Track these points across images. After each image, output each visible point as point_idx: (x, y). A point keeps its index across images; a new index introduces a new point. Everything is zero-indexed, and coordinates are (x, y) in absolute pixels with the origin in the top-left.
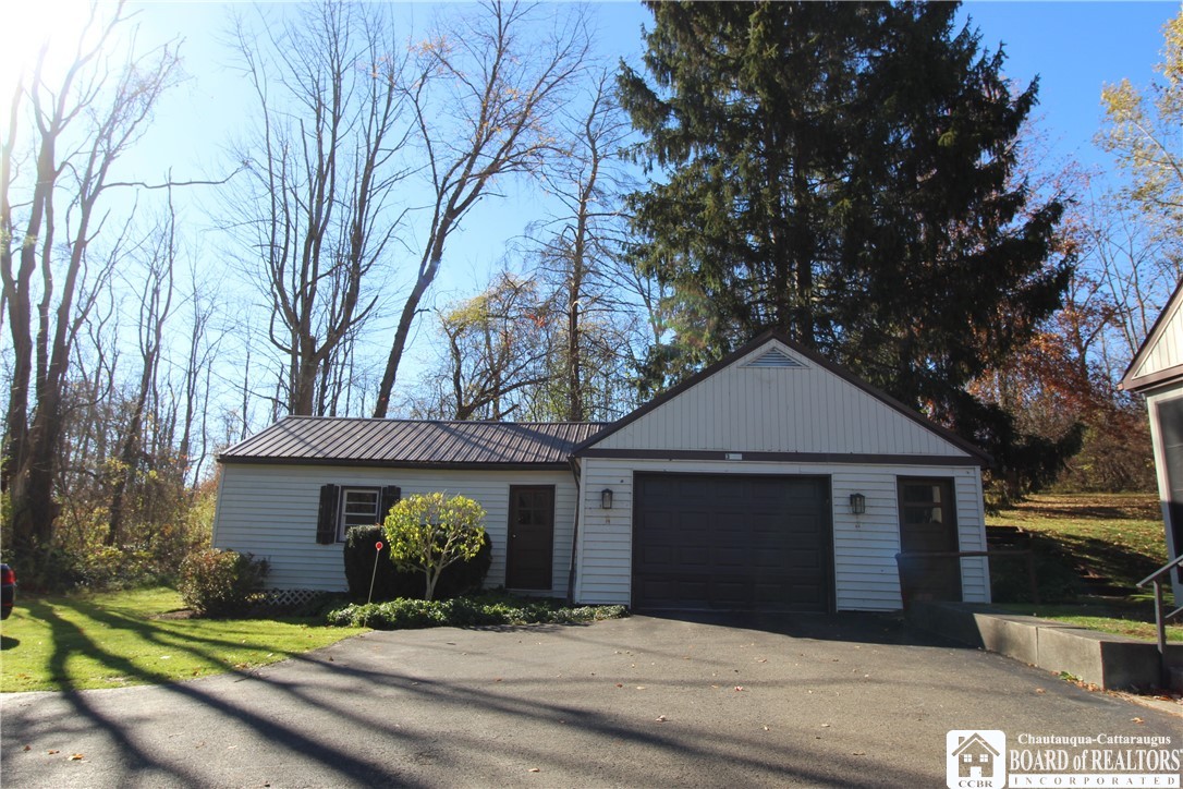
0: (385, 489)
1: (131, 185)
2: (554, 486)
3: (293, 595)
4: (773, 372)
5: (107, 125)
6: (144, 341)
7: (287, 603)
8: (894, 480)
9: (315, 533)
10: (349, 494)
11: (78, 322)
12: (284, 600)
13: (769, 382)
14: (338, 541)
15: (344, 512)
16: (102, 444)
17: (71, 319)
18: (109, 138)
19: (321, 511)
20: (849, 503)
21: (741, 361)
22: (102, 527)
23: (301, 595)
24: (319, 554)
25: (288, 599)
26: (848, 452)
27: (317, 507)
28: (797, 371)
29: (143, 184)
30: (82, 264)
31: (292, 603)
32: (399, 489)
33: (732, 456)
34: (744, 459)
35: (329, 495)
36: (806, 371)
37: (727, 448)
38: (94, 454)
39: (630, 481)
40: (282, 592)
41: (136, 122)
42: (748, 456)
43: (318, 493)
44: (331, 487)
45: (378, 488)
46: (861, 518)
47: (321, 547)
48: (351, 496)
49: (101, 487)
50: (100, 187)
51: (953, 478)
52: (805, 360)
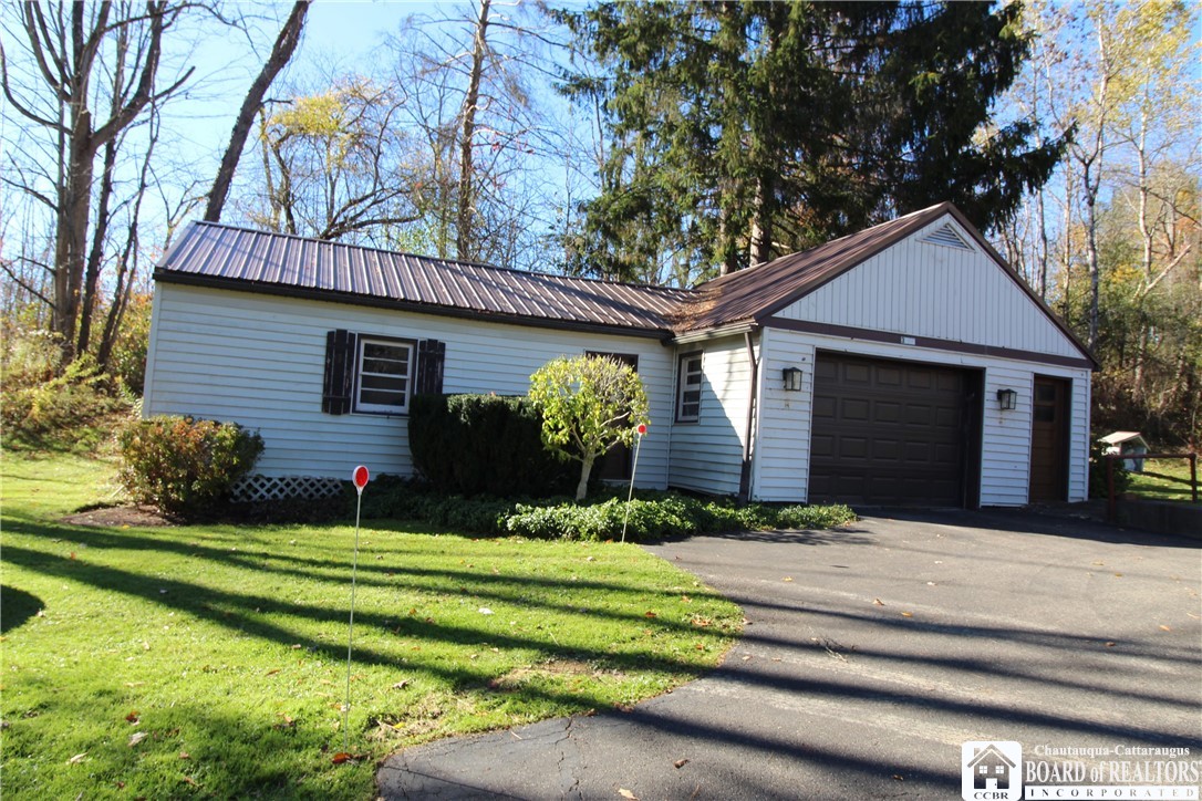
0: (423, 343)
2: (636, 356)
3: (288, 485)
4: (946, 251)
7: (281, 496)
8: (1031, 377)
9: (319, 399)
10: (366, 345)
12: (275, 491)
13: (942, 262)
14: (354, 411)
15: (361, 372)
19: (327, 368)
20: (996, 399)
21: (918, 234)
23: (300, 484)
24: (327, 428)
25: (281, 490)
26: (1001, 346)
27: (322, 361)
28: (965, 253)
31: (287, 496)
32: (443, 345)
33: (907, 340)
34: (917, 344)
35: (339, 344)
36: (972, 254)
37: (902, 332)
39: (811, 360)
40: (269, 480)
42: (922, 342)
43: (323, 342)
44: (342, 333)
45: (413, 342)
46: (1006, 414)
47: (329, 418)
48: (370, 350)
51: (1071, 379)
52: (972, 242)
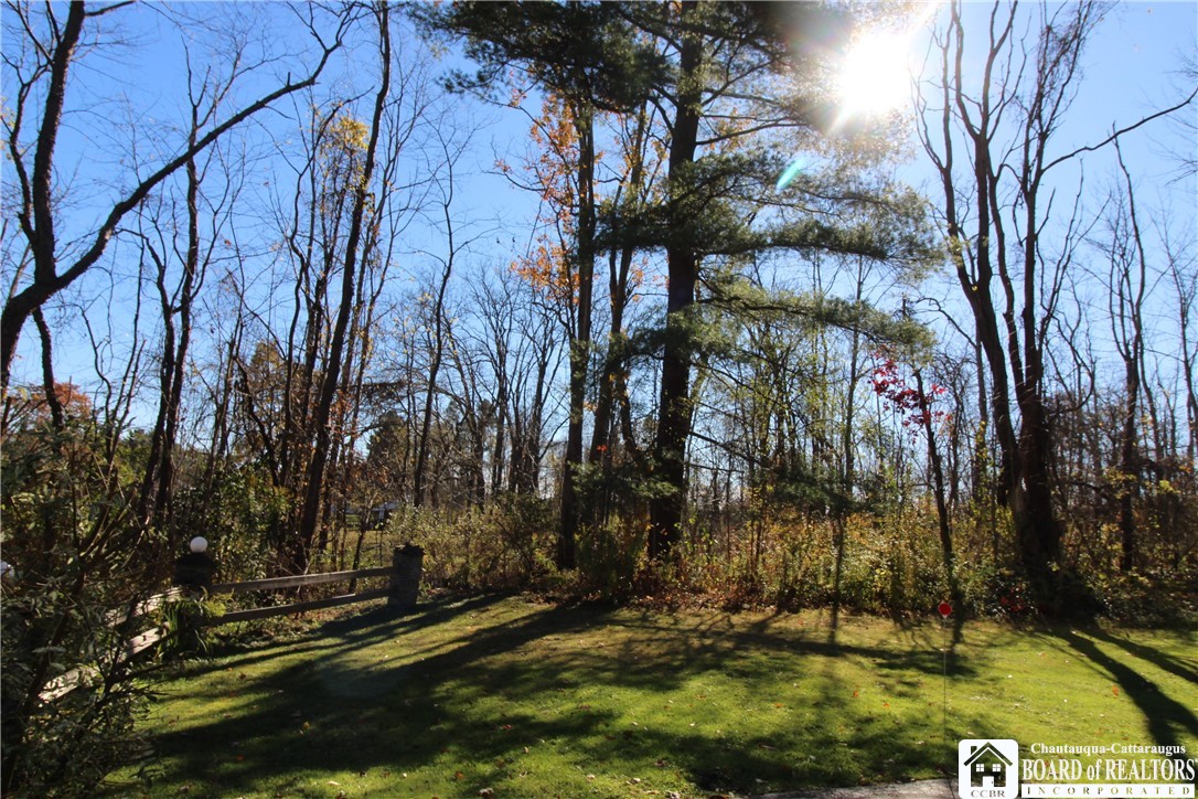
1: (1072, 155)
5: (1035, 105)
6: (1120, 339)
11: (1045, 321)
16: (1096, 453)
17: (1038, 320)
18: (1039, 117)
22: (1115, 547)
29: (1086, 148)
30: (1037, 259)
38: (1090, 467)
41: (1064, 85)
49: (1104, 501)
50: (1040, 173)
